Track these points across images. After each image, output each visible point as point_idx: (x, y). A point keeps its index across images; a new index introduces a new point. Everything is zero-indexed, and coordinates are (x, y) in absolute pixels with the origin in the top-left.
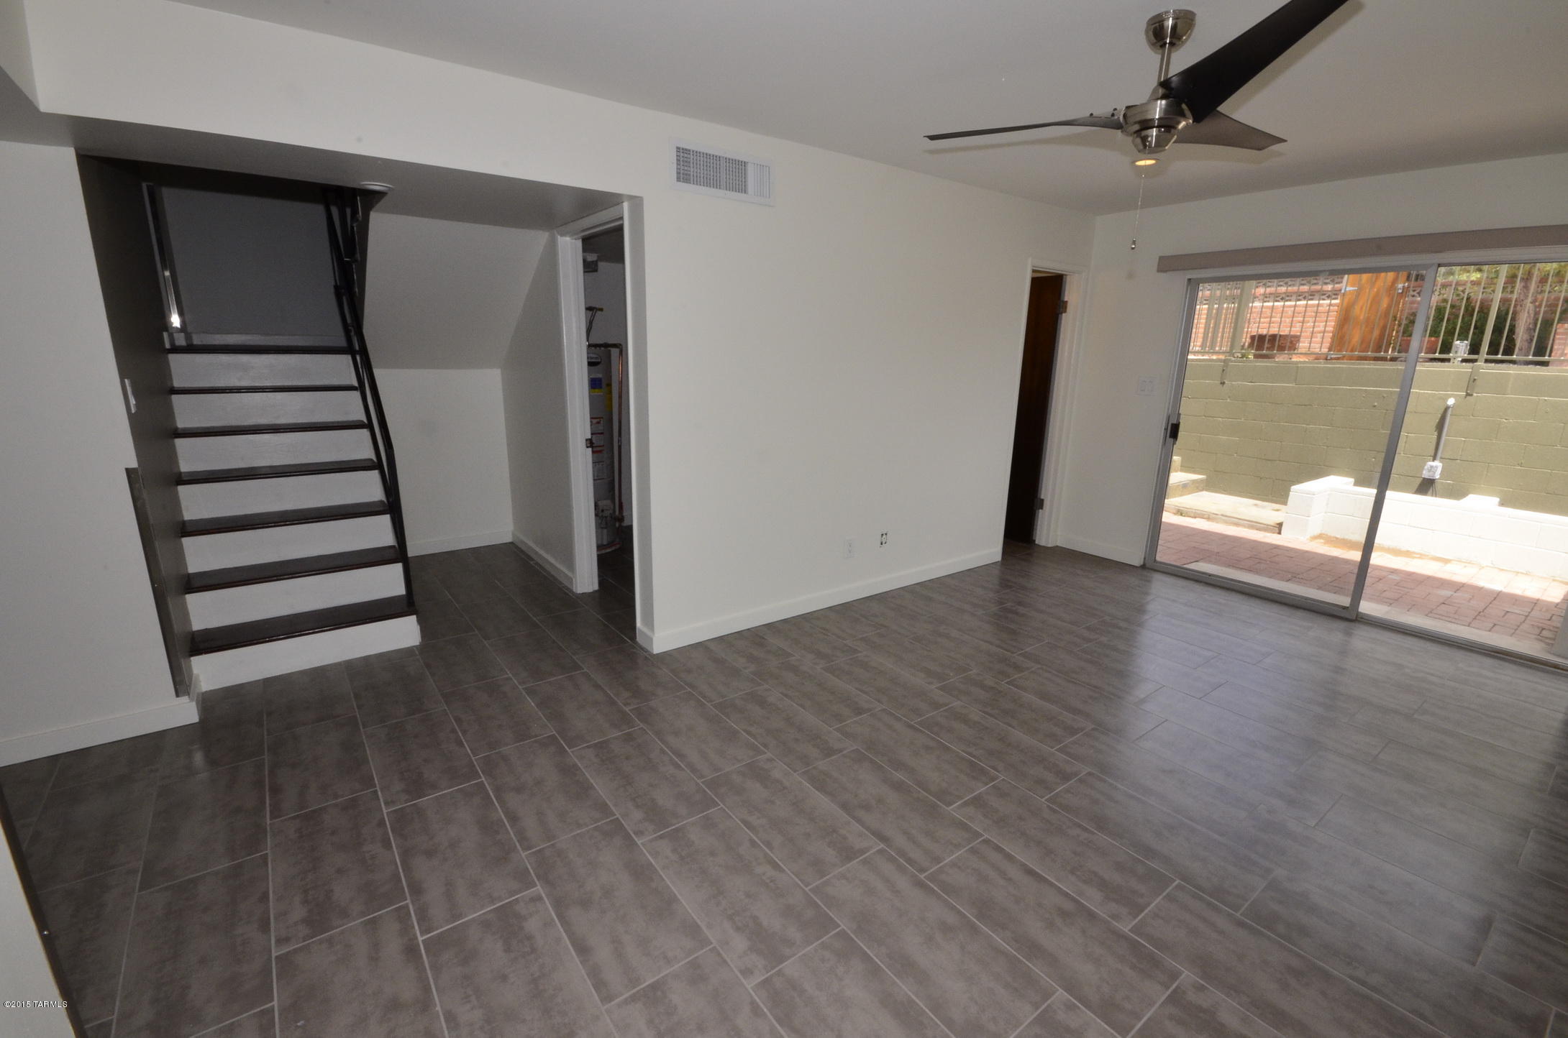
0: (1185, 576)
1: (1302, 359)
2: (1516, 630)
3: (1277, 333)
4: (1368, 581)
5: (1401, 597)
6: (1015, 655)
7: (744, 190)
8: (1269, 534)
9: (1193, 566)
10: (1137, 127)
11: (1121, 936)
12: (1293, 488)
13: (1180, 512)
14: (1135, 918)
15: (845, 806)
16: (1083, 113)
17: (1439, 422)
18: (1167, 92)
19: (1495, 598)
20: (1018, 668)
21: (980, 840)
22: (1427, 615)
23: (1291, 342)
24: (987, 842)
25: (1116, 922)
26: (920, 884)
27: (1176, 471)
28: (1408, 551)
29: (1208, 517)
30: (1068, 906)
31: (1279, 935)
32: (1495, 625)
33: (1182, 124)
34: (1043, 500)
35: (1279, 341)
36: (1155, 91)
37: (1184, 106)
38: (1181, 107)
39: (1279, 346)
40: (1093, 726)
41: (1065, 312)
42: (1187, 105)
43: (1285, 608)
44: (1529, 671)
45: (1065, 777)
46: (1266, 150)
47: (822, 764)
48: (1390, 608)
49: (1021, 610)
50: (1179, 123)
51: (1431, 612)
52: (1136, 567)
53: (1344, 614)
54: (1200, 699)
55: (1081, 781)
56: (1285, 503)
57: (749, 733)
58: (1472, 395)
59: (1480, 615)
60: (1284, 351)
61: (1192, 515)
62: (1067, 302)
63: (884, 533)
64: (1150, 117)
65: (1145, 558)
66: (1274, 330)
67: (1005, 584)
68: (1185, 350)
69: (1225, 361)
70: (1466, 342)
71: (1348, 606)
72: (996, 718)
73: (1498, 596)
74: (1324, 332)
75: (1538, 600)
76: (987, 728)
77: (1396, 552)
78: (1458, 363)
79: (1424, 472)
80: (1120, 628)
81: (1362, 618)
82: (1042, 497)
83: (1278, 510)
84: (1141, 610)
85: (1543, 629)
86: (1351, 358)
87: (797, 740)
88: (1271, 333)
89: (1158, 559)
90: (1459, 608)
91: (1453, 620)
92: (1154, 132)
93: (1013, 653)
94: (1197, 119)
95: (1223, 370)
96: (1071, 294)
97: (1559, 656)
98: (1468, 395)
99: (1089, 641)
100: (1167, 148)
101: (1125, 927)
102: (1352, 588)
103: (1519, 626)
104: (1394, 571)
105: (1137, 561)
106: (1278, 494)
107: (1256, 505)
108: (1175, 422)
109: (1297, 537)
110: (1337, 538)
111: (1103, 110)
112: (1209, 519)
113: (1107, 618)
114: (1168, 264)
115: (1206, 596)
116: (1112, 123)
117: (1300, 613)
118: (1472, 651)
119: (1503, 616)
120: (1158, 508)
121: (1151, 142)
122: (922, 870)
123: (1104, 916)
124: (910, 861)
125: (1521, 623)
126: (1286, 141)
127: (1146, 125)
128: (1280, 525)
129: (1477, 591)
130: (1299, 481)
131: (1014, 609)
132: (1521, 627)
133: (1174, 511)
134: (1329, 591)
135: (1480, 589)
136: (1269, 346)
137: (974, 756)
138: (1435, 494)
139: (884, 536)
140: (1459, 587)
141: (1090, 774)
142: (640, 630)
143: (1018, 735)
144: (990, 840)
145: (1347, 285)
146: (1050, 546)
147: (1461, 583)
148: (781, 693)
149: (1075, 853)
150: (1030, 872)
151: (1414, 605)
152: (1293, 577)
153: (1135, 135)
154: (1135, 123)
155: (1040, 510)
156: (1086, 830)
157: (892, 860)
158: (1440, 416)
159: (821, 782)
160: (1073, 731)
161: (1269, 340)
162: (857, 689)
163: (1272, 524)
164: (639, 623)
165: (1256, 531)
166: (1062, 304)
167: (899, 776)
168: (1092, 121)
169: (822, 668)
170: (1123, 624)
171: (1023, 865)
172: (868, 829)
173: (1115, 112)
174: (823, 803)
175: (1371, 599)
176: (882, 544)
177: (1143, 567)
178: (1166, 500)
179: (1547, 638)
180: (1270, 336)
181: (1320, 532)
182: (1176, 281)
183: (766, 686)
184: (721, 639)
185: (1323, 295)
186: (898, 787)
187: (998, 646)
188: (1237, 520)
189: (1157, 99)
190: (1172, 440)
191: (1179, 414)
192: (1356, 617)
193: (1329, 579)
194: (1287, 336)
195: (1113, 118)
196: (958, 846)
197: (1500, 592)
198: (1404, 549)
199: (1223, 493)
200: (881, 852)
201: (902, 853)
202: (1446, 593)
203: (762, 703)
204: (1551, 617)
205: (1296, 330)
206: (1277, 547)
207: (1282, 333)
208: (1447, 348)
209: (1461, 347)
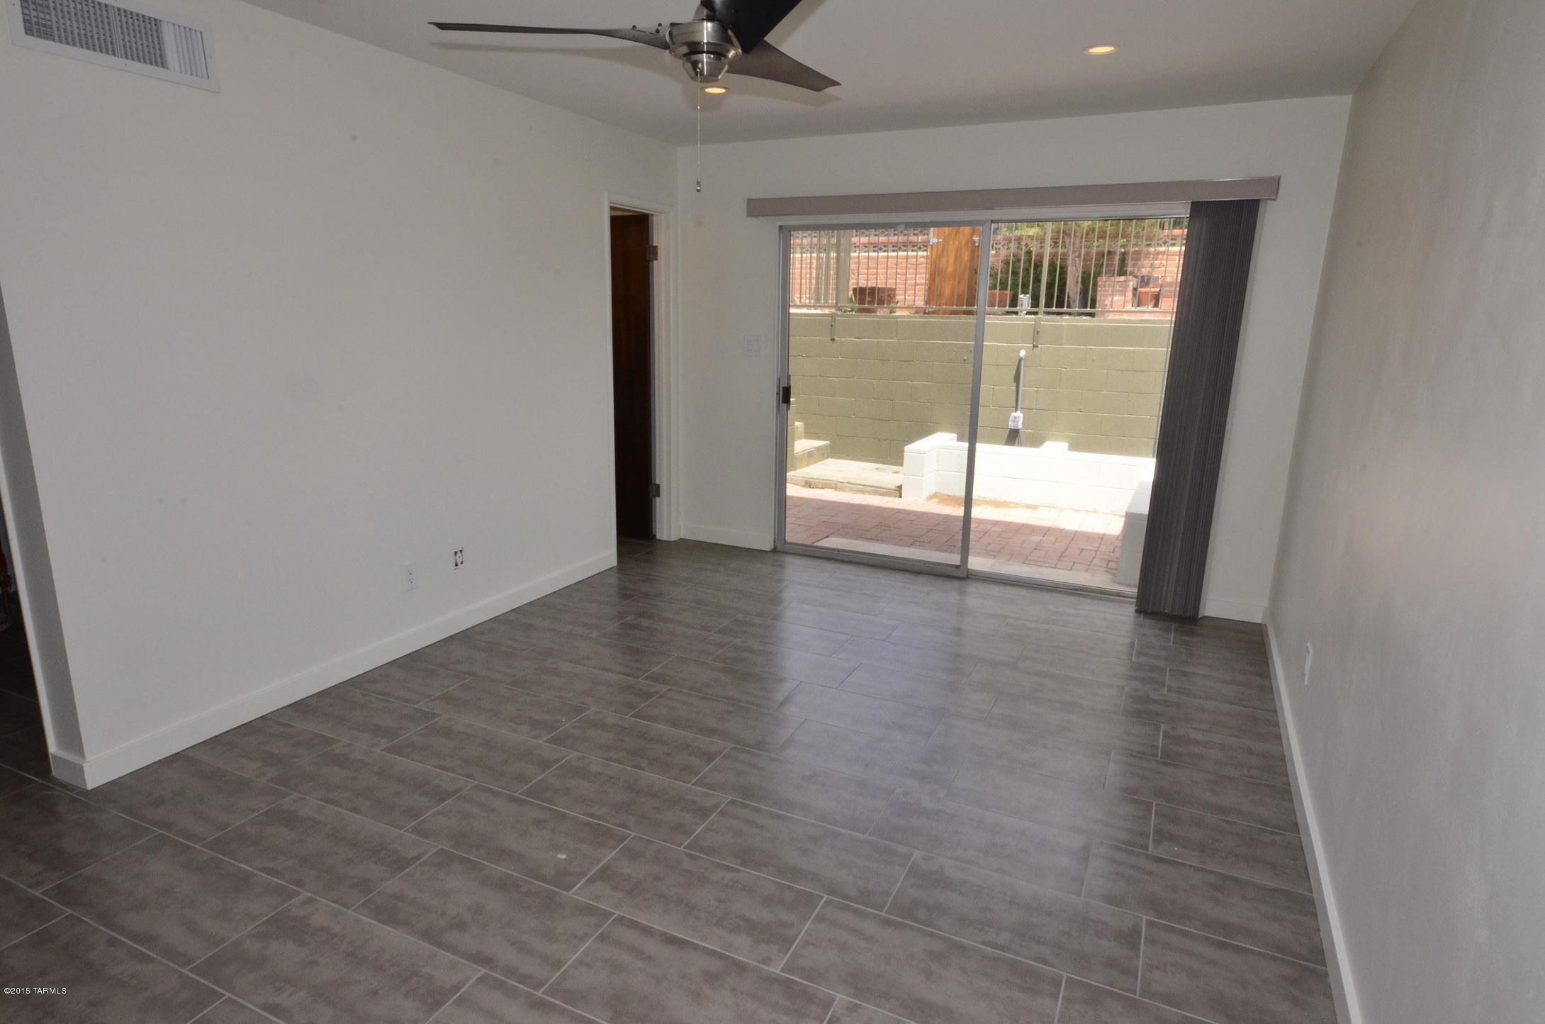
0: (812, 554)
1: (905, 313)
2: (1090, 565)
3: (875, 286)
4: (972, 536)
5: (1003, 548)
6: (639, 680)
7: (163, 65)
8: (891, 499)
9: (826, 543)
10: (685, 50)
11: (772, 980)
12: (907, 448)
13: (808, 484)
14: (786, 954)
15: (427, 935)
16: (624, 24)
17: (1016, 374)
18: (711, 14)
19: (1073, 538)
20: (646, 695)
21: (612, 919)
22: (1023, 563)
23: (889, 295)
24: (620, 920)
25: (768, 966)
26: (538, 1005)
27: (801, 439)
28: (1006, 502)
29: (835, 486)
30: (715, 966)
31: (922, 923)
32: (1074, 563)
33: (731, 54)
34: (658, 486)
35: (878, 295)
36: (698, 11)
37: (730, 32)
38: (727, 33)
39: (878, 299)
40: (732, 745)
41: (656, 259)
42: (733, 31)
43: (908, 575)
44: (1100, 602)
45: (703, 813)
46: (822, 92)
47: (392, 885)
48: (995, 560)
49: (645, 622)
50: (728, 51)
51: (1026, 560)
52: (767, 551)
53: (956, 573)
54: (836, 689)
55: (723, 813)
56: (901, 464)
57: (270, 872)
58: (1037, 347)
59: (1063, 555)
60: (883, 304)
61: (820, 486)
62: (656, 247)
63: (458, 550)
64: (696, 39)
65: (774, 541)
66: (871, 284)
67: (625, 594)
68: (786, 303)
69: (832, 315)
70: (1028, 295)
71: (959, 564)
72: (622, 763)
73: (1075, 535)
74: (916, 284)
75: (1104, 535)
76: (611, 778)
77: (997, 504)
78: (1023, 319)
79: (1010, 423)
80: (753, 625)
81: (971, 575)
82: (657, 482)
83: (897, 472)
84: (776, 600)
85: (1109, 561)
86: (945, 312)
87: (350, 861)
88: (869, 286)
89: (788, 539)
90: (1047, 551)
91: (1044, 564)
92: (705, 57)
93: (638, 677)
94: (746, 50)
95: (832, 326)
96: (661, 237)
97: (1122, 584)
98: (1035, 346)
99: (722, 646)
100: (720, 77)
101: (776, 969)
102: (960, 545)
103: (1091, 562)
104: (996, 523)
105: (768, 546)
106: (893, 456)
107: (877, 469)
108: (786, 385)
109: (915, 501)
110: (949, 496)
111: (647, 23)
112: (836, 488)
113: (740, 616)
114: (758, 208)
115: (836, 574)
116: (655, 40)
117: (921, 579)
118: (1057, 592)
119: (1080, 554)
120: (781, 483)
121: (702, 71)
122: (539, 985)
123: (754, 963)
124: (523, 979)
125: (1093, 558)
126: (839, 84)
127: (695, 48)
128: (900, 488)
129: (1060, 532)
130: (911, 440)
131: (635, 622)
132: (1094, 562)
133: (803, 483)
134: (945, 551)
135: (1062, 530)
136: (870, 299)
137: (598, 817)
138: (1020, 444)
139: (459, 554)
140: (1046, 531)
141: (733, 802)
142: (55, 757)
143: (650, 777)
144: (623, 917)
145: (933, 236)
146: (673, 540)
147: (1047, 527)
148: (321, 800)
149: (720, 901)
150: (671, 941)
151: (1013, 554)
152: (915, 541)
153: (685, 58)
154: (684, 44)
155: (657, 498)
156: (730, 869)
157: (498, 985)
158: (1016, 367)
159: (388, 913)
160: (709, 757)
161: (869, 293)
162: (436, 767)
163: (893, 488)
164: (53, 747)
165: (879, 497)
166: (651, 249)
167: (503, 869)
168: (635, 35)
169: (383, 750)
170: (757, 620)
171: (663, 934)
172: (464, 955)
173: (659, 28)
174: (394, 938)
175: (979, 554)
176: (457, 565)
177: (774, 551)
178: (788, 474)
179: (1112, 569)
180: (869, 289)
181: (934, 492)
182: (767, 228)
183: (296, 795)
184: (215, 741)
185: (915, 246)
186: (502, 885)
187: (620, 673)
188: (862, 487)
189: (703, 20)
190: (785, 405)
191: (789, 377)
192: (967, 575)
193: (945, 539)
194: (884, 289)
195: (657, 35)
196: (582, 938)
197: (1077, 531)
198: (1002, 500)
199: (846, 459)
200: (481, 980)
201: (510, 972)
202: (1036, 538)
203: (289, 820)
204: (1114, 550)
205: (891, 284)
206: (899, 511)
207: (879, 286)
208: (1014, 302)
209: (1025, 300)
